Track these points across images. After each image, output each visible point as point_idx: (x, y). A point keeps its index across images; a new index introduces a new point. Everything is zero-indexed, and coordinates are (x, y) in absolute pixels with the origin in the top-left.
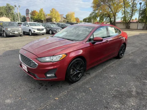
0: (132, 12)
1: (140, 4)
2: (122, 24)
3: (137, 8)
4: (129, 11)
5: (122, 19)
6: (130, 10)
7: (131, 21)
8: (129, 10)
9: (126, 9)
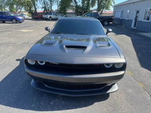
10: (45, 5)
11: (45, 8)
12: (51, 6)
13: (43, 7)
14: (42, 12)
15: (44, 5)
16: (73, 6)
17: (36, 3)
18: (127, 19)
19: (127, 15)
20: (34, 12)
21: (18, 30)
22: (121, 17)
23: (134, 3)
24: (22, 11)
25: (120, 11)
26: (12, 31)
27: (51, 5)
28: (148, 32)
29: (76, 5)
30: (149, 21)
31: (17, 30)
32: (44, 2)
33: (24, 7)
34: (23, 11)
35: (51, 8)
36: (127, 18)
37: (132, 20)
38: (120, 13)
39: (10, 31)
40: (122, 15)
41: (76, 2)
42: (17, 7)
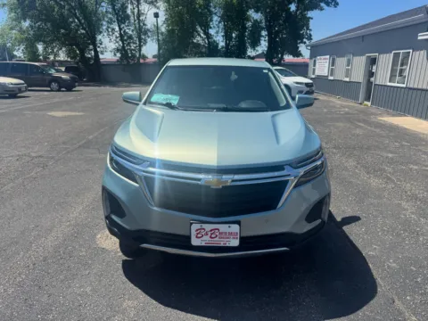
0: (139, 34)
1: (156, 15)
2: (120, 68)
4: (130, 33)
5: (119, 55)
6: (133, 31)
7: (142, 61)
8: (130, 30)
9: (122, 26)
10: (123, 44)
11: (123, 51)
12: (140, 46)
13: (118, 50)
14: (118, 61)
15: (121, 43)
16: (199, 44)
17: (99, 37)
18: (347, 79)
19: (348, 70)
20: (92, 62)
22: (331, 75)
23: (363, 36)
25: (326, 59)
26: (23, 114)
27: (140, 42)
28: (404, 116)
29: (209, 44)
30: (404, 86)
31: (37, 112)
32: (120, 34)
33: (64, 49)
34: (62, 59)
35: (140, 50)
36: (346, 77)
37: (361, 83)
38: (327, 65)
39: (17, 114)
40: (332, 69)
41: (208, 36)
42: (45, 49)
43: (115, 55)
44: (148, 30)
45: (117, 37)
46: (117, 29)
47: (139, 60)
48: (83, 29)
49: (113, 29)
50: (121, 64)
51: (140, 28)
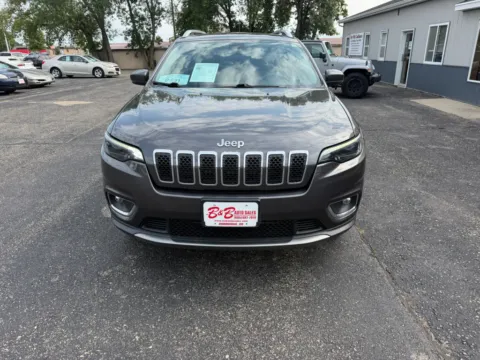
0: (152, 15)
2: (132, 54)
3: (163, 5)
4: (142, 13)
5: (130, 38)
6: (145, 11)
7: (156, 45)
8: (141, 9)
9: (133, 5)
10: (134, 26)
11: (134, 33)
12: (154, 28)
13: (128, 33)
14: (129, 45)
15: (131, 25)
17: (108, 19)
18: (382, 59)
19: (383, 48)
20: (101, 47)
21: (48, 102)
22: (366, 55)
23: (398, 10)
24: (63, 45)
25: (360, 37)
26: (28, 104)
27: (153, 23)
28: (440, 97)
29: (231, 23)
30: (440, 64)
31: (43, 102)
32: (131, 15)
33: (69, 33)
35: (154, 33)
36: (381, 56)
37: (396, 63)
38: (361, 43)
39: (22, 105)
40: (366, 48)
41: (230, 14)
42: (49, 34)
43: (126, 39)
44: (163, 10)
45: (127, 19)
46: (127, 9)
47: (152, 44)
48: (90, 9)
49: (124, 9)
50: (132, 50)
51: (153, 8)
